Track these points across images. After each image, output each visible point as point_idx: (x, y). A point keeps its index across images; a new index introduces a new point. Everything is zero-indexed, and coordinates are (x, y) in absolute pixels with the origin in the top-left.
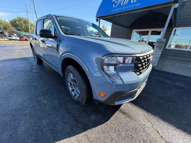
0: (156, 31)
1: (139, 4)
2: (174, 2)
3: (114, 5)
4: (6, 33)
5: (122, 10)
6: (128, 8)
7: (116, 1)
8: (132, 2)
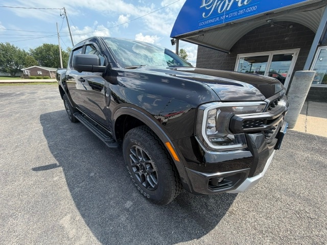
0: (282, 55)
1: (254, 8)
3: (204, 14)
4: (26, 71)
5: (221, 21)
6: (232, 17)
7: (208, 6)
8: (240, 5)
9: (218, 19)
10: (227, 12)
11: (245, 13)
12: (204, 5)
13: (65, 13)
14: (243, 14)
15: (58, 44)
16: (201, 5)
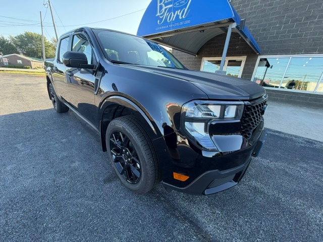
0: (235, 61)
1: (189, 22)
2: (229, 22)
3: (158, 21)
4: (3, 59)
5: (169, 28)
6: (176, 26)
7: (161, 15)
8: (180, 18)
9: (167, 26)
10: (173, 22)
11: (184, 25)
12: (159, 14)
13: (49, 2)
14: (182, 25)
15: (41, 34)
16: (156, 13)
